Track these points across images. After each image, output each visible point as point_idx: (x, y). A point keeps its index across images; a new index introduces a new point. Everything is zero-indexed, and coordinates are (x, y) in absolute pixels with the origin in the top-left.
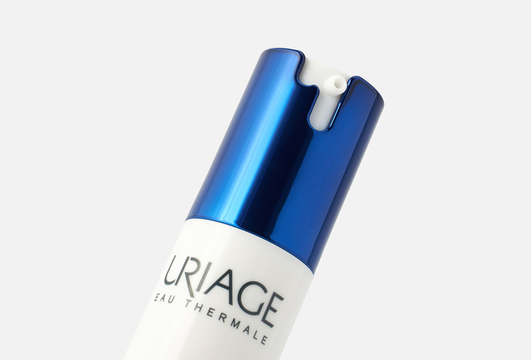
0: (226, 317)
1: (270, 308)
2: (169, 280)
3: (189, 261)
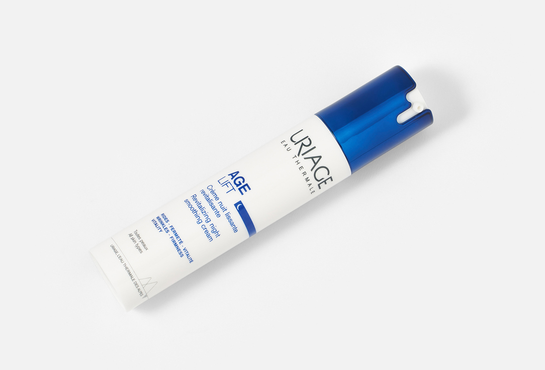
0: (305, 175)
1: (325, 182)
2: (293, 139)
3: (307, 139)
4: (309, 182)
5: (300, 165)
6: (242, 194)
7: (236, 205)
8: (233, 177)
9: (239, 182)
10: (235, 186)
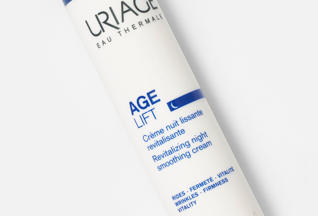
0: (142, 23)
2: (96, 32)
3: (99, 16)
4: (151, 20)
5: (131, 29)
6: (159, 100)
7: (172, 109)
8: (136, 109)
9: (144, 102)
10: (148, 108)
